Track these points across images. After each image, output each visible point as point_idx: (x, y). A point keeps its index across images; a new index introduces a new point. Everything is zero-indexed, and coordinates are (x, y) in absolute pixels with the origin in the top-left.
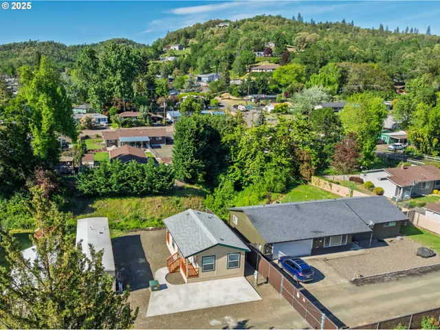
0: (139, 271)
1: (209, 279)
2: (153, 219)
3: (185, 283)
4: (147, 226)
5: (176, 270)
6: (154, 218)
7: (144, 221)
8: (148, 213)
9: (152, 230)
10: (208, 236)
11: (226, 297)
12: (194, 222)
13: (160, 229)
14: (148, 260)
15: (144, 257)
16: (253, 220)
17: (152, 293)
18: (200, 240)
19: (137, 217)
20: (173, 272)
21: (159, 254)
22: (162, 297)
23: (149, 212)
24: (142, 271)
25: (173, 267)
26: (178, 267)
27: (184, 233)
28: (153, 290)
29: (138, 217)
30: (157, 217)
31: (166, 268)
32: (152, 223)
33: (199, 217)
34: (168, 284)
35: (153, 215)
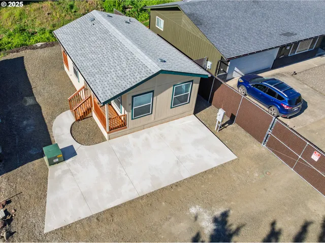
0: (25, 122)
1: (143, 127)
2: (43, 31)
3: (104, 139)
4: (36, 41)
5: (86, 115)
6: (44, 29)
7: (33, 34)
8: (37, 24)
9: (41, 47)
10: (137, 56)
11: (179, 162)
12: (106, 32)
13: (52, 45)
14: (39, 100)
15: (31, 94)
16: (197, 21)
17: (50, 168)
18: (124, 65)
19: (22, 30)
20: (82, 118)
21: (55, 87)
22: (69, 176)
23: (38, 22)
24: (31, 121)
25: (81, 112)
26: (89, 110)
27: (93, 52)
28: (51, 163)
29: (24, 30)
30: (49, 28)
31: (69, 112)
32: (43, 36)
33: (113, 23)
34: (77, 146)
35: (43, 26)
